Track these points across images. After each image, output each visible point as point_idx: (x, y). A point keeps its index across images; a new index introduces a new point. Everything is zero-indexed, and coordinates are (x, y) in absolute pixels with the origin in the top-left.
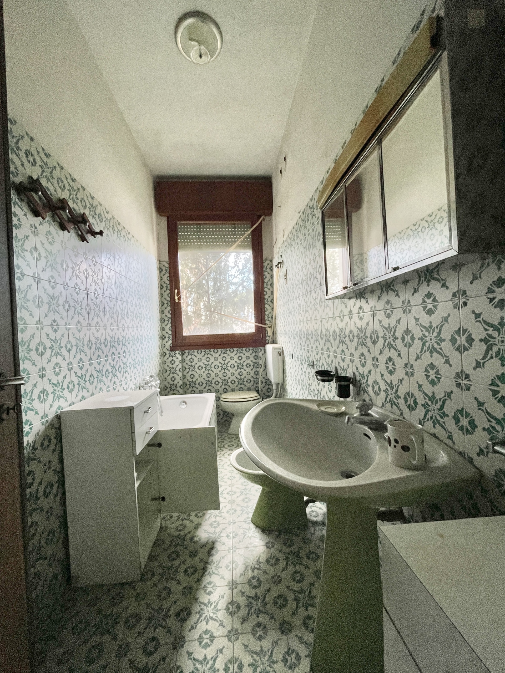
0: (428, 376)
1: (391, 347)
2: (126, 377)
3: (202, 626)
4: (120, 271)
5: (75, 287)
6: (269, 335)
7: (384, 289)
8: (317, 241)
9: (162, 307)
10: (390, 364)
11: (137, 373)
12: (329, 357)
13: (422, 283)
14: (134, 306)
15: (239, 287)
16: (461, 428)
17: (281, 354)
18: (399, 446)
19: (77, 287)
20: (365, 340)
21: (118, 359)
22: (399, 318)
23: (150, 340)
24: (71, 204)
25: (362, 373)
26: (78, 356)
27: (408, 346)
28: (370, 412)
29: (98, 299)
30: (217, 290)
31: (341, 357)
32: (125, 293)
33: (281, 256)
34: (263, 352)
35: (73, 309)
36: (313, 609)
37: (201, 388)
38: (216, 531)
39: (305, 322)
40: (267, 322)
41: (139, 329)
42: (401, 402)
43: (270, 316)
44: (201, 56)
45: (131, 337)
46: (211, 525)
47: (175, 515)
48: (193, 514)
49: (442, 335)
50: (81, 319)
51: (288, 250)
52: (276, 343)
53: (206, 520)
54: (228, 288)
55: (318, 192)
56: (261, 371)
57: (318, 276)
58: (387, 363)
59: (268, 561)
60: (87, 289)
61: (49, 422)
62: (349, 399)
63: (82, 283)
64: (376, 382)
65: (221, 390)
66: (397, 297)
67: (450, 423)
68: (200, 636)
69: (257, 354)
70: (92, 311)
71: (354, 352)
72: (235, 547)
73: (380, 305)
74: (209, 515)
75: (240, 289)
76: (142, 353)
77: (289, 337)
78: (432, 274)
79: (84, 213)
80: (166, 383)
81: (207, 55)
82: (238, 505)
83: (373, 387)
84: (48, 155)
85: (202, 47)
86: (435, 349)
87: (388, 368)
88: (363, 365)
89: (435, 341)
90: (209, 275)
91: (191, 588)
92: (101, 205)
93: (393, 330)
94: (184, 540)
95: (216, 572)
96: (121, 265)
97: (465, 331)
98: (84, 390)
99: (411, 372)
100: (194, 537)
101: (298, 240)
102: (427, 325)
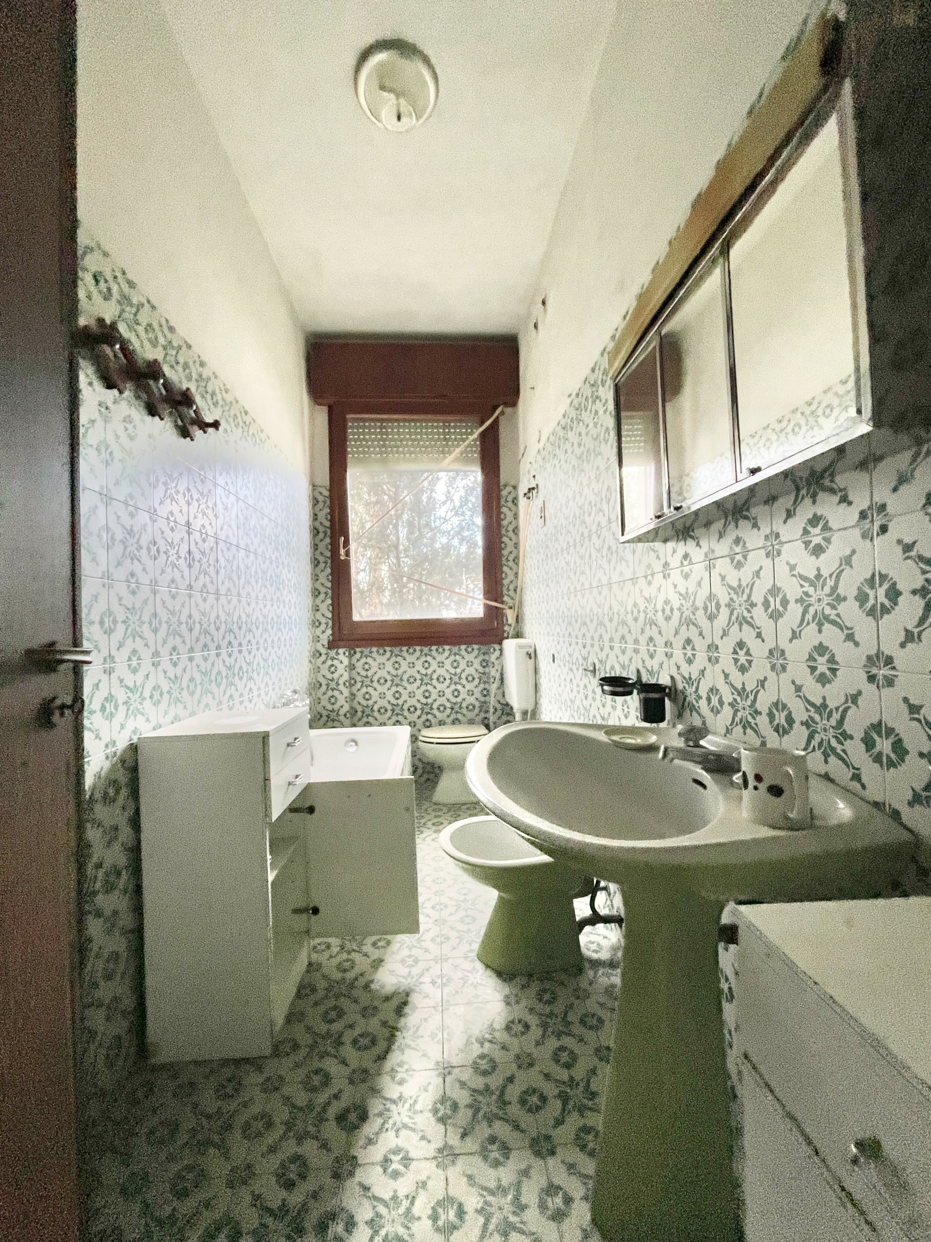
0: (813, 669)
1: (743, 621)
2: (251, 689)
3: (388, 1141)
4: (246, 496)
5: (168, 519)
6: (510, 622)
7: (730, 518)
8: (603, 443)
9: (317, 569)
10: (742, 653)
11: (270, 683)
12: (623, 652)
13: (803, 498)
14: (268, 561)
15: (453, 538)
16: (878, 759)
17: (533, 655)
18: (763, 787)
19: (172, 519)
20: (694, 614)
21: (238, 655)
22: (757, 568)
23: (293, 627)
24: (166, 369)
25: (687, 676)
26: (171, 642)
27: (775, 616)
28: (702, 743)
29: (207, 544)
30: (415, 543)
31: (648, 650)
32: (252, 536)
33: (534, 476)
34: (497, 653)
35: (165, 557)
36: (595, 1114)
37: (381, 718)
38: (412, 973)
39: (579, 593)
40: (506, 598)
41: (275, 604)
42: (763, 721)
43: (512, 587)
44: (399, 118)
45: (261, 619)
46: (403, 961)
47: (334, 941)
48: (370, 940)
49: (841, 591)
50: (177, 575)
51: (548, 465)
52: (522, 637)
53: (393, 953)
54: (433, 539)
55: (606, 355)
56: (493, 688)
57: (605, 507)
58: (735, 652)
59: (508, 1028)
60: (188, 524)
61: (118, 754)
62: (662, 725)
63: (181, 511)
64: (713, 690)
65: (420, 722)
66: (755, 530)
67: (856, 750)
68: (385, 1156)
69: (486, 657)
70: (196, 563)
71: (672, 639)
72: (448, 1001)
73: (723, 547)
74: (398, 945)
75: (456, 542)
76: (279, 648)
77: (549, 624)
78: (822, 481)
79: (188, 389)
80: (319, 708)
81: (411, 118)
82: (452, 928)
83: (709, 700)
84: (131, 284)
85: (402, 101)
86: (827, 618)
87: (736, 661)
88: (690, 661)
89: (826, 602)
90: (399, 517)
91: (365, 1071)
92: (216, 377)
93: (747, 591)
94: (352, 986)
95: (413, 1044)
96: (247, 487)
97: (883, 577)
98: (179, 704)
99: (781, 665)
100: (372, 981)
101: (568, 446)
102: (812, 575)
